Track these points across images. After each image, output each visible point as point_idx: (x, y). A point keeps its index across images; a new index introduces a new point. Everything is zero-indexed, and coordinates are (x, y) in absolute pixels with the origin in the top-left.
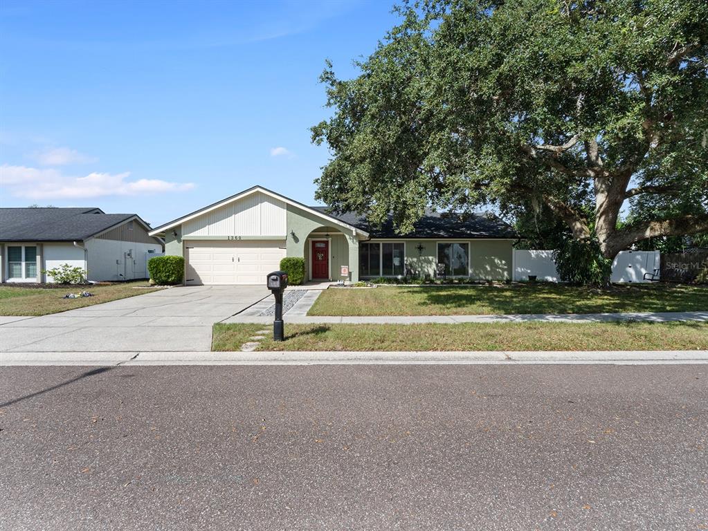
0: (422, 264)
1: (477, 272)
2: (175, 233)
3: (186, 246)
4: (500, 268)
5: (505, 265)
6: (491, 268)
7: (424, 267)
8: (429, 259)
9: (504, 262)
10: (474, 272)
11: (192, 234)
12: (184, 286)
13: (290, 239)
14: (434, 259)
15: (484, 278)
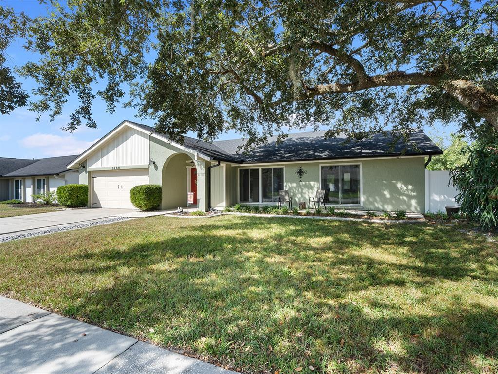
0: (302, 189)
1: (371, 199)
2: (83, 165)
3: (92, 175)
4: (406, 195)
5: (412, 191)
6: (391, 194)
7: (305, 193)
8: (310, 184)
9: (410, 187)
10: (367, 199)
11: (91, 167)
12: (90, 208)
13: (152, 167)
14: (317, 185)
15: (381, 207)
